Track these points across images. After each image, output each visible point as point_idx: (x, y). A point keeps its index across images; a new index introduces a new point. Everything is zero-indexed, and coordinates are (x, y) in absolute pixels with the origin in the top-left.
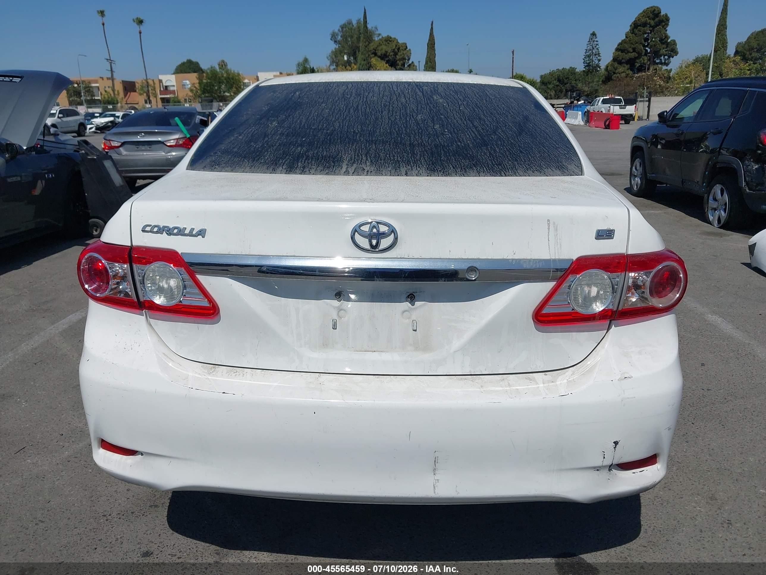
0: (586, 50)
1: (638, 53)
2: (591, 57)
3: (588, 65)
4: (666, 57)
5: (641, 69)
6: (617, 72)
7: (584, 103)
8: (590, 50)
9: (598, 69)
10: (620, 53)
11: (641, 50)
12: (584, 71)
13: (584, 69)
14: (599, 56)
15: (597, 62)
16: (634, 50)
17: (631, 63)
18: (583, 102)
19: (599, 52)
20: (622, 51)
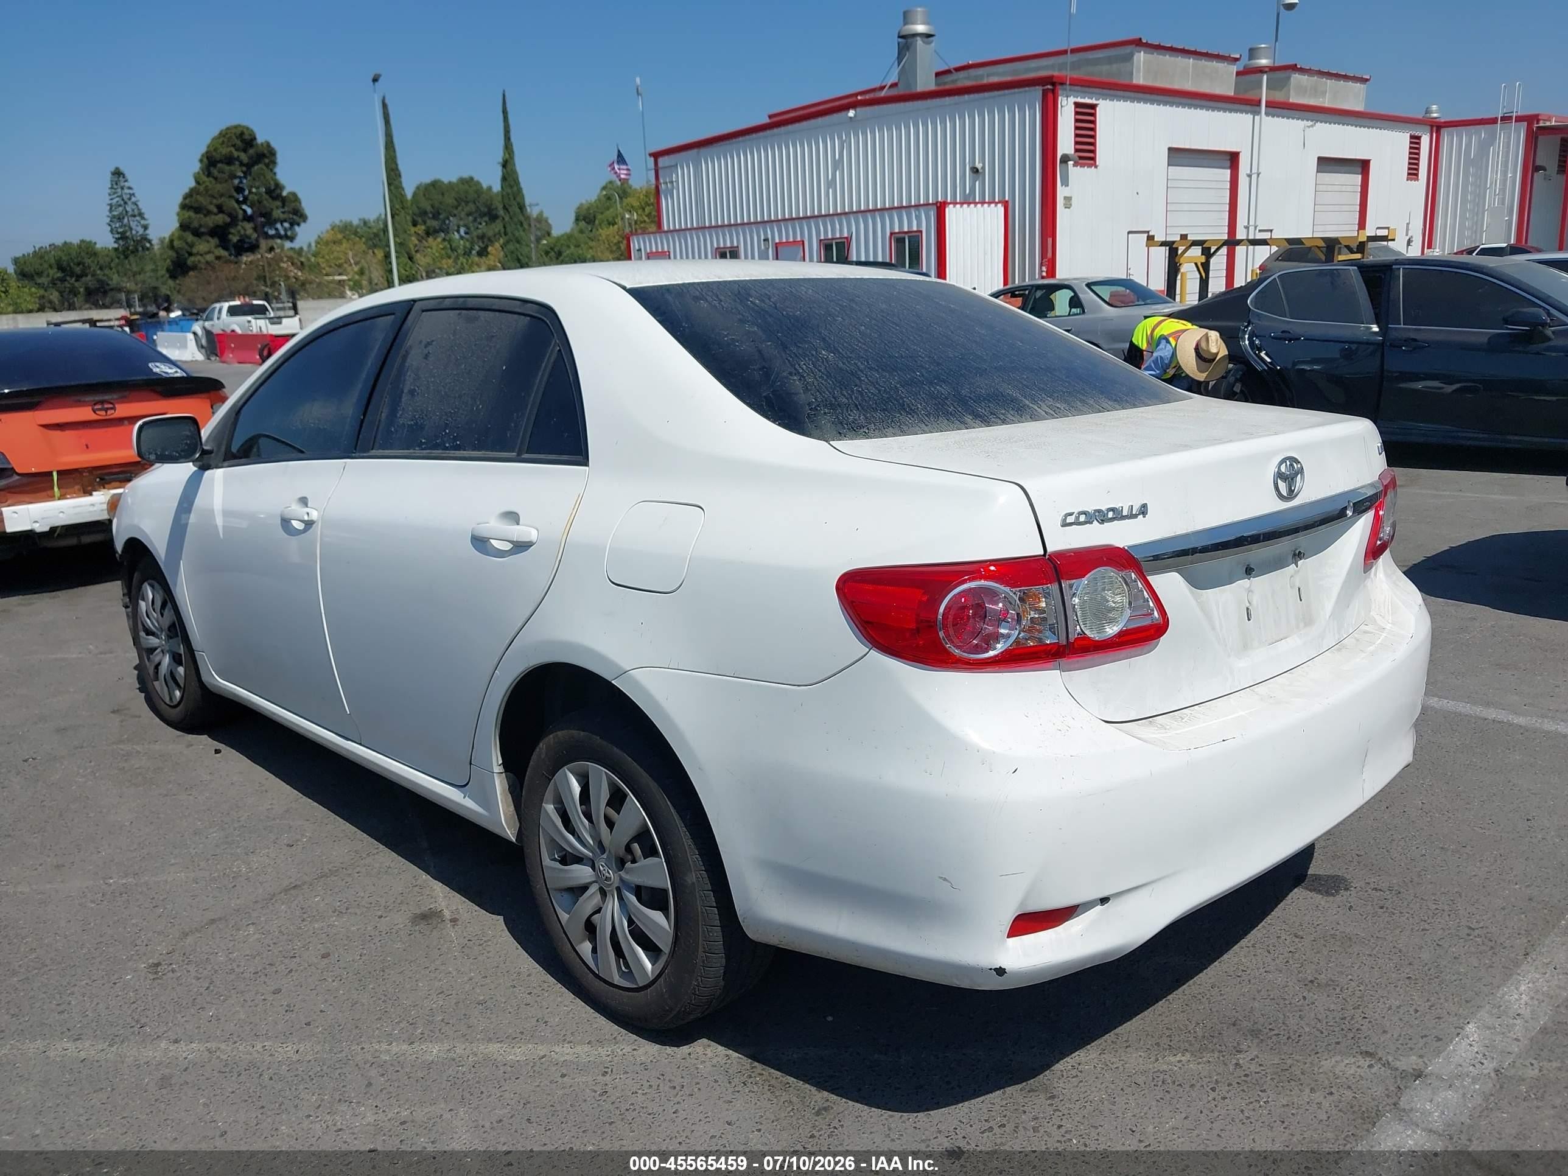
0: (111, 205)
1: (230, 215)
2: (126, 220)
3: (123, 237)
4: (286, 225)
5: (246, 247)
6: (194, 251)
7: (184, 315)
8: (120, 206)
9: (148, 245)
10: (191, 214)
11: (235, 209)
12: (116, 249)
13: (116, 246)
14: (143, 218)
15: (141, 231)
16: (220, 209)
17: (220, 234)
18: (179, 313)
19: (139, 209)
20: (197, 210)
